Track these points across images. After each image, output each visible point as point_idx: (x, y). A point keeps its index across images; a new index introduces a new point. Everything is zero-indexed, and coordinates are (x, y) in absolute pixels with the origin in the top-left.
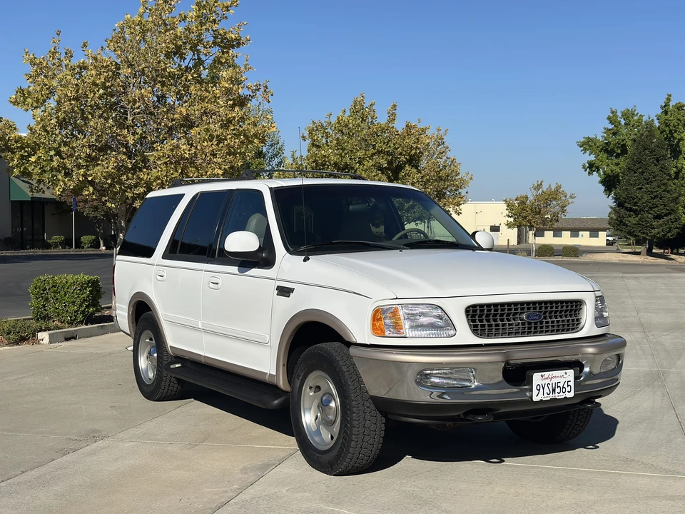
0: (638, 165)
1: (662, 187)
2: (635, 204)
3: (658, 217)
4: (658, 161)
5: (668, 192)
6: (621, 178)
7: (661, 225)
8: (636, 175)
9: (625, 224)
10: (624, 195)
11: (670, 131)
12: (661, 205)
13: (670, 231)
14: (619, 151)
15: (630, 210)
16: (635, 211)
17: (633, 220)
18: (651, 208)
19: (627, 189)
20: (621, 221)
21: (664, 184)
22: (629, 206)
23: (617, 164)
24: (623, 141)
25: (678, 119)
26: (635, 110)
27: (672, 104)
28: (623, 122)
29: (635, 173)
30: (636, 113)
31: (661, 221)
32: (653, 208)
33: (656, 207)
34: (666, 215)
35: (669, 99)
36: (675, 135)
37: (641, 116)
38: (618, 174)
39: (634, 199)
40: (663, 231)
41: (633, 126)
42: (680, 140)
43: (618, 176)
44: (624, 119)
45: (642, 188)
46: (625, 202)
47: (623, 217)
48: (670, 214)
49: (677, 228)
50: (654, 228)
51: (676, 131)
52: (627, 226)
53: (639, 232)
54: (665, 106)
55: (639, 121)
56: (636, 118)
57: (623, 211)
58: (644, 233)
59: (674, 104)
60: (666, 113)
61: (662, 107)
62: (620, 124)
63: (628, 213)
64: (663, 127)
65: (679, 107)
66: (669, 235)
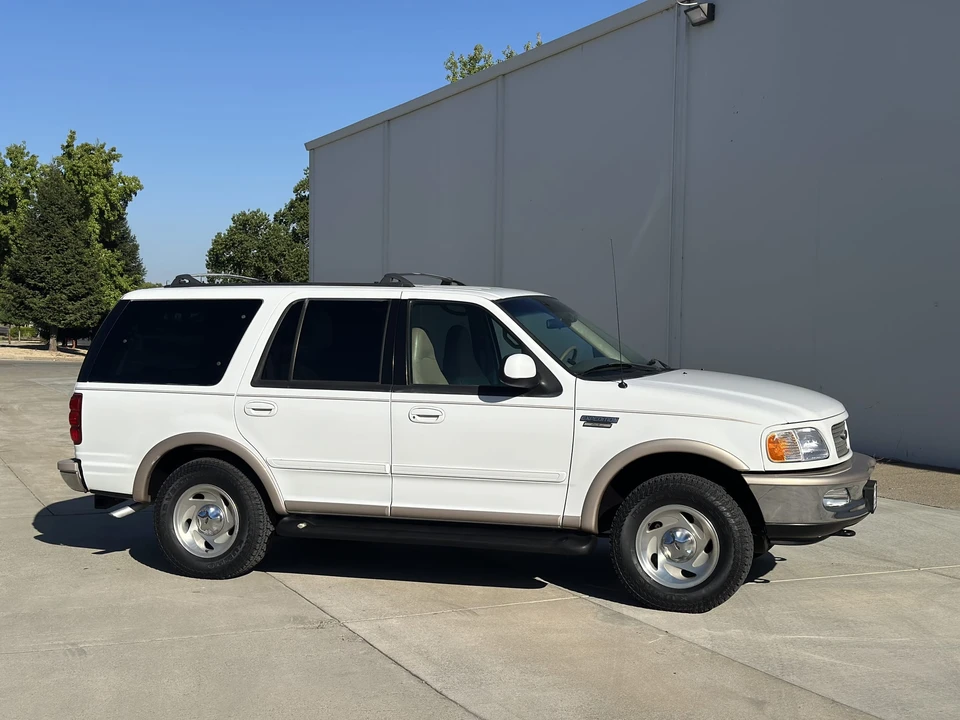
0: (41, 225)
1: (77, 257)
2: (42, 280)
3: (73, 298)
4: (69, 221)
5: (85, 264)
6: (10, 242)
7: (78, 310)
8: (39, 239)
9: (27, 308)
10: (25, 267)
11: (80, 181)
12: (77, 281)
13: (90, 318)
14: (6, 204)
15: (35, 288)
16: (41, 289)
17: (38, 302)
18: (64, 286)
19: (29, 258)
20: (22, 303)
21: (80, 254)
22: (32, 282)
23: (6, 222)
24: (12, 189)
25: (90, 167)
26: (24, 148)
27: (76, 144)
28: (8, 163)
29: (39, 236)
30: (26, 151)
31: (78, 304)
32: (68, 285)
33: (70, 285)
34: (84, 296)
35: (72, 137)
36: (86, 187)
37: (33, 156)
38: (7, 237)
39: (40, 273)
40: (82, 317)
41: (22, 170)
42: (92, 195)
43: (7, 238)
44: (11, 159)
45: (50, 258)
46: (27, 276)
47: (26, 298)
48: (88, 294)
49: (99, 313)
50: (68, 314)
51: (86, 183)
52: (31, 309)
53: (49, 318)
54: (68, 147)
55: (33, 163)
56: (26, 159)
57: (23, 290)
58: (54, 320)
59: (80, 145)
60: (69, 155)
61: (63, 147)
62: (5, 165)
63: (31, 292)
64: (69, 174)
65: (87, 150)
66: (89, 322)
